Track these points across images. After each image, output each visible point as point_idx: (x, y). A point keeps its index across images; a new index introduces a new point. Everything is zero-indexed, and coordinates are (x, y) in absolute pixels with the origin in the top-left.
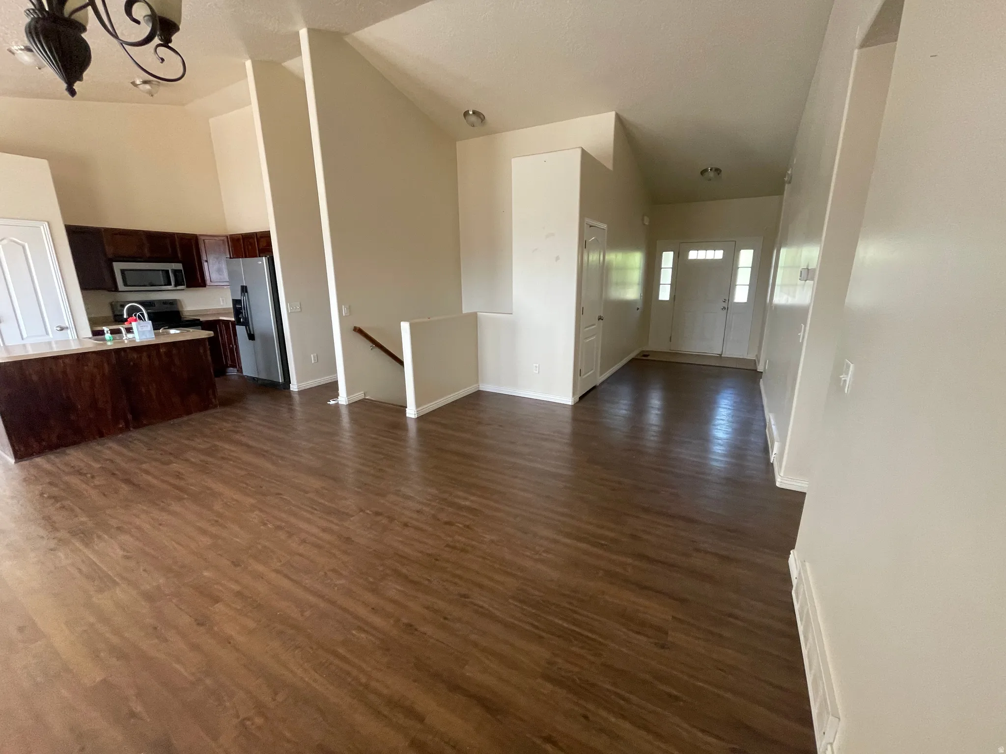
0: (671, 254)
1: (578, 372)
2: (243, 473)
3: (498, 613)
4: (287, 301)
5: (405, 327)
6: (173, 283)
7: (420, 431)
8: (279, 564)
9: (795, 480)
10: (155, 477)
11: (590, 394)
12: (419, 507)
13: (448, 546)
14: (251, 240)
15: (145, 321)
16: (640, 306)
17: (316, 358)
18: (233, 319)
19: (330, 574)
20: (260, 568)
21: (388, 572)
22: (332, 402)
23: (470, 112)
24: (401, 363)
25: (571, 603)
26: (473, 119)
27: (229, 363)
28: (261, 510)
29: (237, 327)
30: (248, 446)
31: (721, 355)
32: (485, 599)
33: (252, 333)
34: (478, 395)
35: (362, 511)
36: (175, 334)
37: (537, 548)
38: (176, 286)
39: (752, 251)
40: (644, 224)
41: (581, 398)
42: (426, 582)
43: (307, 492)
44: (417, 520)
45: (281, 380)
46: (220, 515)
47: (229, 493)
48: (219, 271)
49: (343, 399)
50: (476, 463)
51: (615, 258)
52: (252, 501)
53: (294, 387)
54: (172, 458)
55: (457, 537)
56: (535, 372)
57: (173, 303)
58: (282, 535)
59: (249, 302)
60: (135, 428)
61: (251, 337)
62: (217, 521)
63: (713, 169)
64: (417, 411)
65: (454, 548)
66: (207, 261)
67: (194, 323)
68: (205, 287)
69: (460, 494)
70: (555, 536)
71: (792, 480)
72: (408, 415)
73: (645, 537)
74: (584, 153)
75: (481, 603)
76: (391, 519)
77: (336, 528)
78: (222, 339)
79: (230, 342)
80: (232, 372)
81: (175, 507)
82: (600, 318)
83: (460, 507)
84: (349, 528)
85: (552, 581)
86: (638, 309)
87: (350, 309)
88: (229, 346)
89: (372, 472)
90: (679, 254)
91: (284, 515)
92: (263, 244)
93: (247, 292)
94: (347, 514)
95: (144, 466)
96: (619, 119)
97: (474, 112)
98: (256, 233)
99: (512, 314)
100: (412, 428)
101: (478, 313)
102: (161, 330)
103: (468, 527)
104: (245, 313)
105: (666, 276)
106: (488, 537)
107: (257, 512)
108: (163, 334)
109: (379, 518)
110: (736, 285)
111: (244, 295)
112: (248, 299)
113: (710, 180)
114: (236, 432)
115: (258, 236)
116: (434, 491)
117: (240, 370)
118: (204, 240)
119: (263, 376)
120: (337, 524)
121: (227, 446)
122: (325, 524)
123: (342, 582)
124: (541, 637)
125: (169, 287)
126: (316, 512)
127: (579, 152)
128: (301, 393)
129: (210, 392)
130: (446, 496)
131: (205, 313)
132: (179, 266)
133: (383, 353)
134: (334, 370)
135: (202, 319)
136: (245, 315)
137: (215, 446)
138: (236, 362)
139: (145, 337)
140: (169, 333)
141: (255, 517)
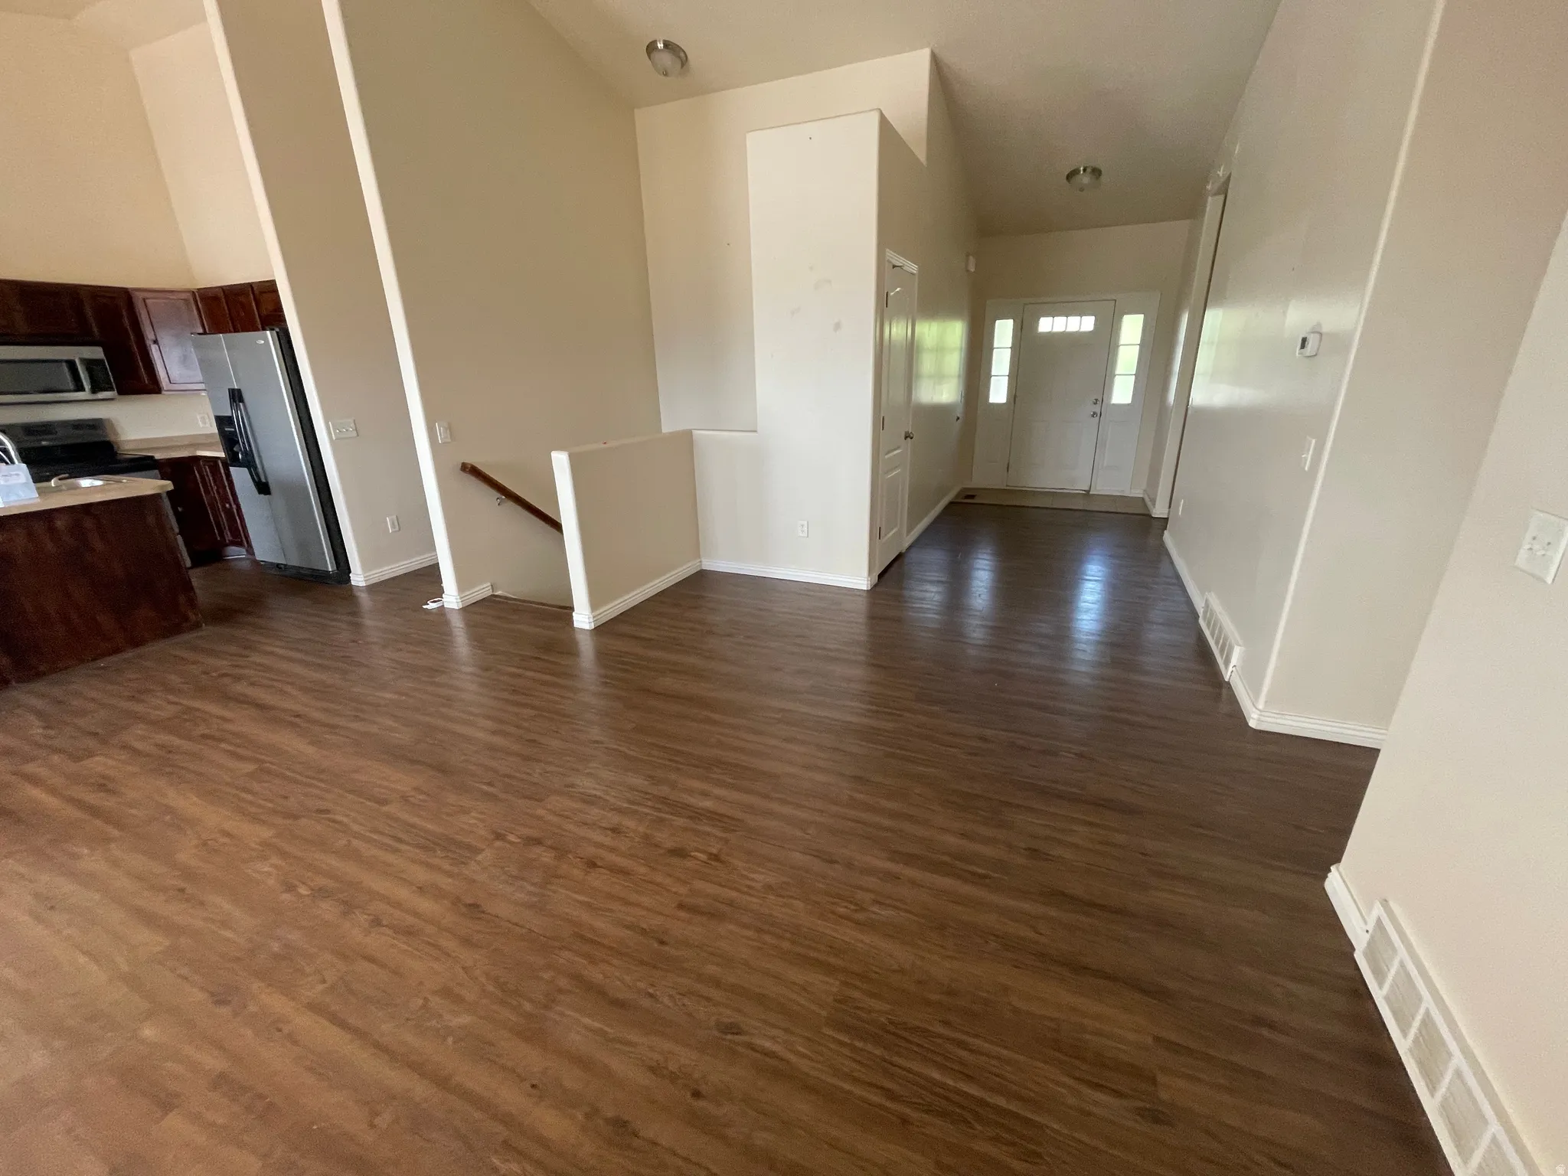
0: (1010, 323)
1: (876, 533)
2: (250, 767)
3: (804, 1065)
4: (327, 418)
5: (560, 461)
6: (87, 385)
7: (603, 656)
8: (320, 987)
9: (1287, 717)
10: (53, 791)
11: (893, 569)
12: (615, 819)
13: (681, 906)
14: (242, 299)
15: (13, 462)
16: (959, 412)
17: (396, 524)
18: (222, 455)
19: (435, 1002)
20: (277, 1003)
21: (563, 982)
22: (431, 606)
23: (659, 45)
24: (557, 526)
25: (946, 1023)
26: (666, 59)
27: (228, 537)
28: (283, 854)
29: (232, 469)
30: (261, 707)
31: (1088, 491)
32: (775, 1032)
33: (263, 480)
34: (701, 580)
35: (499, 837)
36: (91, 488)
37: (860, 895)
38: (94, 391)
39: (1141, 317)
40: (968, 271)
41: (880, 576)
42: (646, 1003)
43: (383, 802)
44: (612, 850)
45: (330, 567)
46: (188, 874)
47: (214, 817)
48: (184, 360)
49: (452, 598)
50: (716, 717)
51: (929, 331)
52: (266, 833)
53: (358, 578)
54: (91, 743)
55: (699, 884)
56: (801, 535)
57: (95, 425)
58: (327, 910)
59: (249, 418)
60: (20, 680)
61: (263, 488)
62: (182, 890)
63: (1089, 170)
64: (594, 617)
65: (694, 910)
66: (156, 342)
67: (142, 465)
68: (160, 393)
69: (697, 784)
70: (889, 866)
71: (1279, 716)
72: (576, 625)
73: (1057, 851)
74: (884, 124)
75: (768, 1044)
76: (561, 852)
77: (445, 882)
78: (207, 492)
79: (225, 499)
80: (235, 553)
81: (91, 861)
82: (908, 436)
83: (697, 815)
84: (474, 881)
85: (902, 971)
86: (958, 418)
87: (450, 428)
88: (224, 506)
89: (515, 747)
90: (1022, 322)
91: (334, 862)
92: (267, 308)
93: (241, 400)
94: (469, 847)
95: (30, 768)
96: (937, 66)
97: (667, 44)
98: (250, 285)
99: (756, 431)
100: (587, 648)
101: (695, 432)
102: (53, 481)
103: (716, 857)
104: (244, 443)
105: (1001, 362)
106: (762, 877)
107: (275, 860)
108: (57, 489)
109: (538, 850)
110: (1115, 376)
111: (238, 407)
112: (247, 413)
113: (1082, 190)
114: (238, 678)
115: (257, 292)
116: (638, 781)
117: (250, 550)
118: (144, 300)
119: (294, 561)
120: (449, 874)
121: (214, 709)
122: (422, 875)
123: (465, 1019)
124: (905, 1121)
125: (80, 395)
126: (403, 847)
127: (875, 119)
128: (373, 589)
129: (182, 599)
130: (664, 790)
131: (168, 443)
132: (97, 353)
133: (519, 509)
134: (432, 546)
135: (158, 456)
136: (245, 447)
137: (189, 710)
138: (240, 537)
139: (16, 499)
140: (77, 487)
141: (266, 871)
